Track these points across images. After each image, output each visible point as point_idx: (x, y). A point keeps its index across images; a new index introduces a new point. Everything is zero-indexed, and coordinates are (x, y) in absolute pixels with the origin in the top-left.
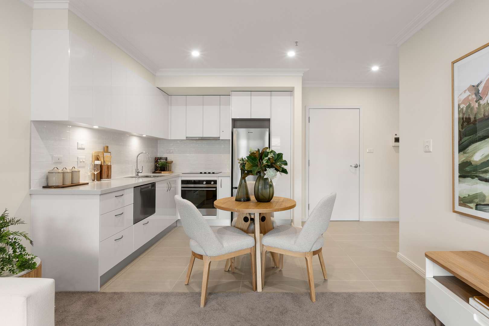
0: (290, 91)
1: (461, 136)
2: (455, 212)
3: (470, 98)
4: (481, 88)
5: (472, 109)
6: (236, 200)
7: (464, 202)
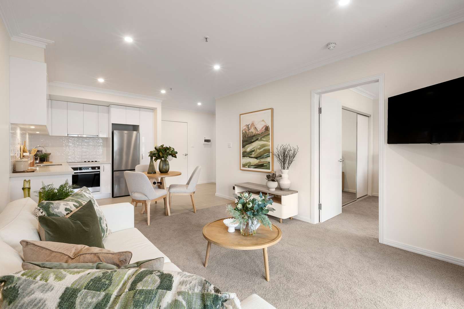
0: (153, 110)
1: (243, 141)
2: (241, 170)
3: (246, 129)
4: (249, 126)
5: (247, 133)
6: (148, 173)
7: (244, 166)
